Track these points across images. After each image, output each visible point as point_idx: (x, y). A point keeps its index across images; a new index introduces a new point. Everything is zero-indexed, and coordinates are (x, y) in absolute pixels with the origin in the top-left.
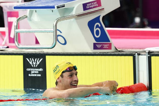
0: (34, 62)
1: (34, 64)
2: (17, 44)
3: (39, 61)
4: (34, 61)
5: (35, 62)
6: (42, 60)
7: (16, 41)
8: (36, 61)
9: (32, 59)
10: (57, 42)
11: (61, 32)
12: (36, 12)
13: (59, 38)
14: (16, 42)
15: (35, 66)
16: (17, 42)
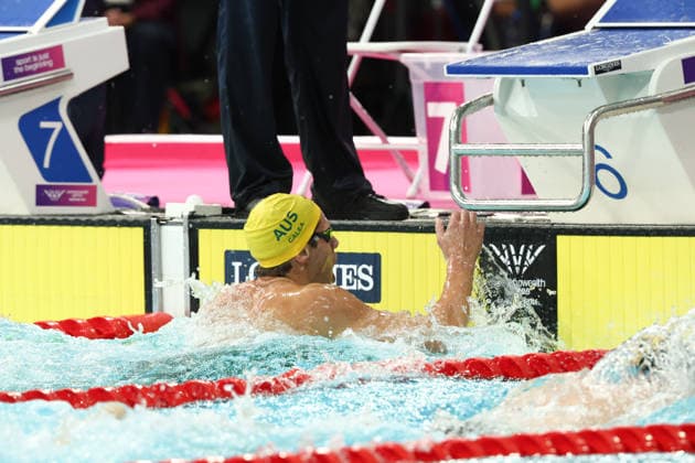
0: (514, 258)
1: (517, 262)
2: (459, 194)
3: (532, 254)
4: (517, 255)
5: (520, 258)
6: (544, 249)
7: (457, 184)
8: (521, 252)
9: (508, 248)
10: (596, 188)
11: (608, 156)
12: (523, 85)
13: (603, 175)
14: (454, 187)
15: (517, 269)
16: (458, 187)
